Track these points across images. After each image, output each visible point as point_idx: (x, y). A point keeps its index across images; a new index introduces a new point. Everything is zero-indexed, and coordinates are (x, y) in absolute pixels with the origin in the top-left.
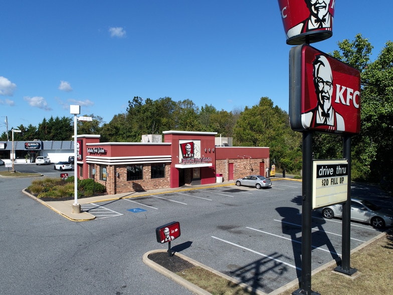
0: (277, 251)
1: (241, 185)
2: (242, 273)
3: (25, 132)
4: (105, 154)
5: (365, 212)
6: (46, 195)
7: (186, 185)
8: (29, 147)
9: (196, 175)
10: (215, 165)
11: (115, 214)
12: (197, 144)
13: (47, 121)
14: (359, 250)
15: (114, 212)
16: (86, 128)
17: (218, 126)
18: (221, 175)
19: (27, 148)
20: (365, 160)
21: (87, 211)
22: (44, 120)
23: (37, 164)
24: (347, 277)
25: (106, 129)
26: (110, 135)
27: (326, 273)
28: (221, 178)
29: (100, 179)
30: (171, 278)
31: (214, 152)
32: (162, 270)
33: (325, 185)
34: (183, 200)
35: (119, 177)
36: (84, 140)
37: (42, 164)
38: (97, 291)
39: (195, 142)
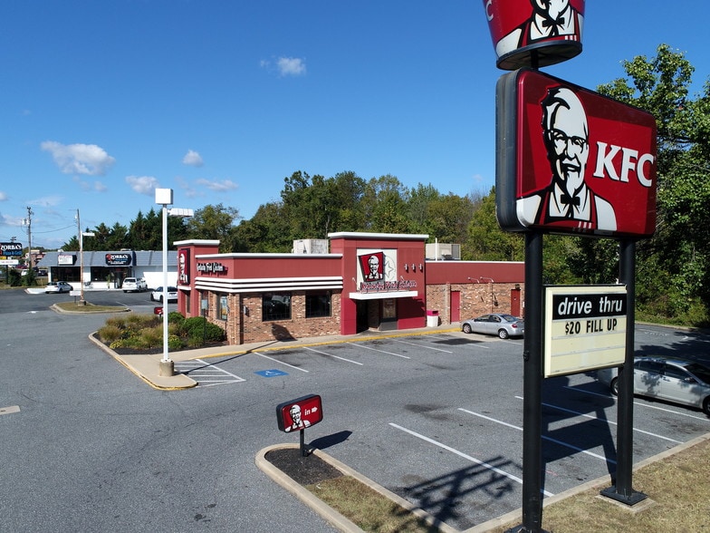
0: (503, 453)
1: (471, 332)
2: (426, 491)
3: (108, 235)
4: (224, 273)
5: (691, 386)
6: (124, 344)
7: (371, 329)
8: (113, 261)
9: (389, 312)
10: (423, 295)
11: (232, 378)
12: (391, 256)
13: (144, 217)
14: (664, 459)
15: (231, 375)
16: (209, 228)
17: (442, 224)
18: (435, 313)
19: (109, 264)
20: (681, 286)
21: (186, 373)
22: (140, 215)
23: (125, 291)
24: (624, 507)
25: (245, 229)
26: (251, 240)
27: (586, 498)
28: (436, 318)
29: (218, 318)
30: (296, 495)
31: (422, 271)
32: (283, 480)
33: (571, 333)
34: (357, 358)
35: (248, 314)
36: (192, 250)
37: (133, 291)
38: (164, 511)
39: (385, 252)
